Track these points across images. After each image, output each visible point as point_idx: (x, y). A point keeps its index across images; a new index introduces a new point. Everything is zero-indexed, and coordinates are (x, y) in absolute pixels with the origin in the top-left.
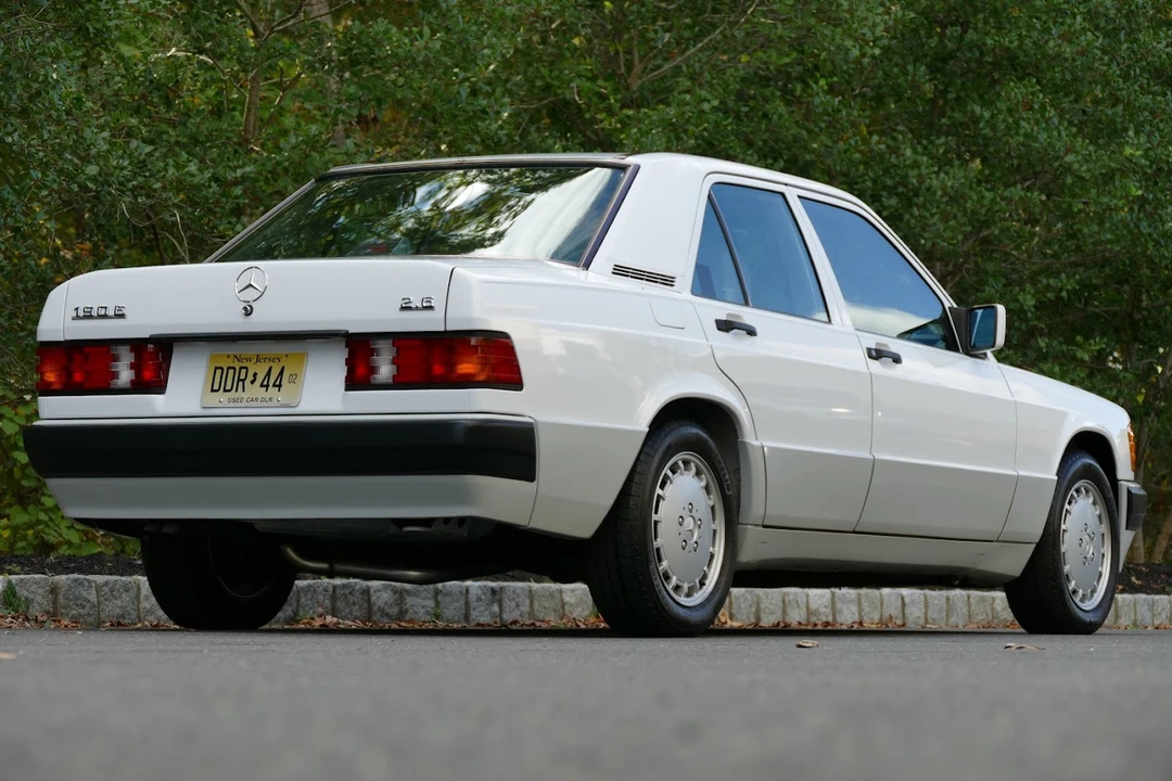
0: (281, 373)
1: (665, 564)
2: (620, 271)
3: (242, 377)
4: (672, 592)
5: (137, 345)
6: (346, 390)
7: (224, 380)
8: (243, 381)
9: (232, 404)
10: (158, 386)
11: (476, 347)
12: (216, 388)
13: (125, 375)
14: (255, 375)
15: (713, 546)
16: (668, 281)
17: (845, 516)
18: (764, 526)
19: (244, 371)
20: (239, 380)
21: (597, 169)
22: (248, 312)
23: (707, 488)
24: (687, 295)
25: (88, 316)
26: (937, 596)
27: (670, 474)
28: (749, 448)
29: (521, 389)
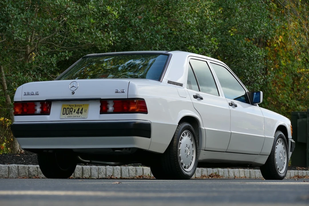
0: (82, 109)
1: (182, 161)
2: (169, 82)
3: (71, 111)
4: (183, 168)
5: (42, 102)
6: (100, 114)
7: (66, 111)
8: (72, 112)
9: (68, 118)
10: (48, 113)
11: (136, 102)
12: (64, 113)
13: (39, 110)
14: (75, 110)
15: (193, 155)
16: (181, 85)
17: (224, 148)
18: (205, 150)
19: (72, 109)
20: (70, 111)
21: (161, 55)
22: (73, 93)
23: (191, 140)
24: (186, 89)
25: (28, 94)
26: (236, 170)
27: (182, 136)
28: (202, 129)
29: (147, 114)
